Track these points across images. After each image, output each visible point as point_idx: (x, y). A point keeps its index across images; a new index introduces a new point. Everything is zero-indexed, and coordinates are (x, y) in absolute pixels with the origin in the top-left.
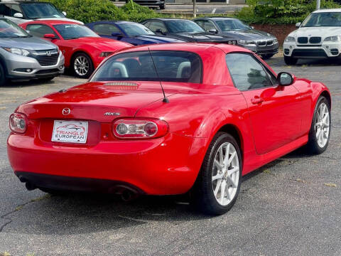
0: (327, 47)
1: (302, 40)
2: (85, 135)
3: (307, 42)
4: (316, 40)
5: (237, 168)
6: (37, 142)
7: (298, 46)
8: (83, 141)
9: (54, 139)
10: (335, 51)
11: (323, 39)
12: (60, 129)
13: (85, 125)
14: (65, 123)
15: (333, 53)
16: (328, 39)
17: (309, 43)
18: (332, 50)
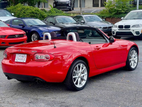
0: (133, 31)
1: (121, 27)
2: (26, 59)
3: (123, 28)
4: (128, 27)
5: (86, 73)
6: (10, 62)
7: (119, 30)
8: (25, 61)
9: (16, 61)
10: (137, 33)
11: (131, 27)
12: (18, 57)
13: (26, 55)
14: (19, 55)
15: (137, 34)
16: (134, 26)
17: (124, 29)
18: (136, 32)
